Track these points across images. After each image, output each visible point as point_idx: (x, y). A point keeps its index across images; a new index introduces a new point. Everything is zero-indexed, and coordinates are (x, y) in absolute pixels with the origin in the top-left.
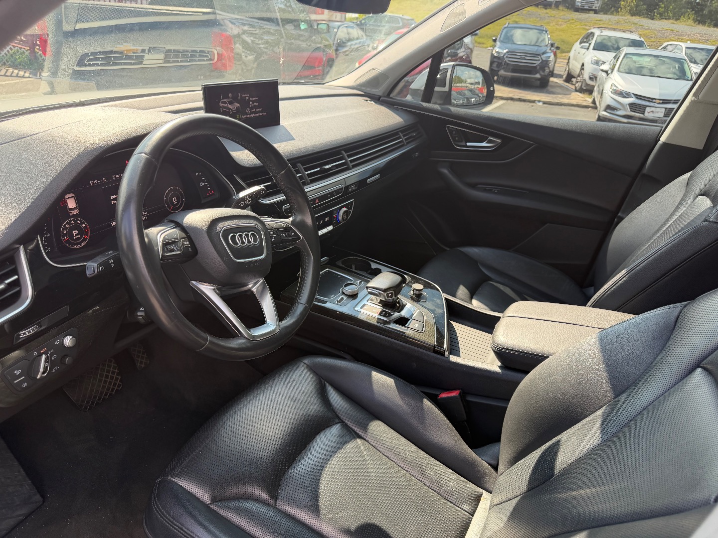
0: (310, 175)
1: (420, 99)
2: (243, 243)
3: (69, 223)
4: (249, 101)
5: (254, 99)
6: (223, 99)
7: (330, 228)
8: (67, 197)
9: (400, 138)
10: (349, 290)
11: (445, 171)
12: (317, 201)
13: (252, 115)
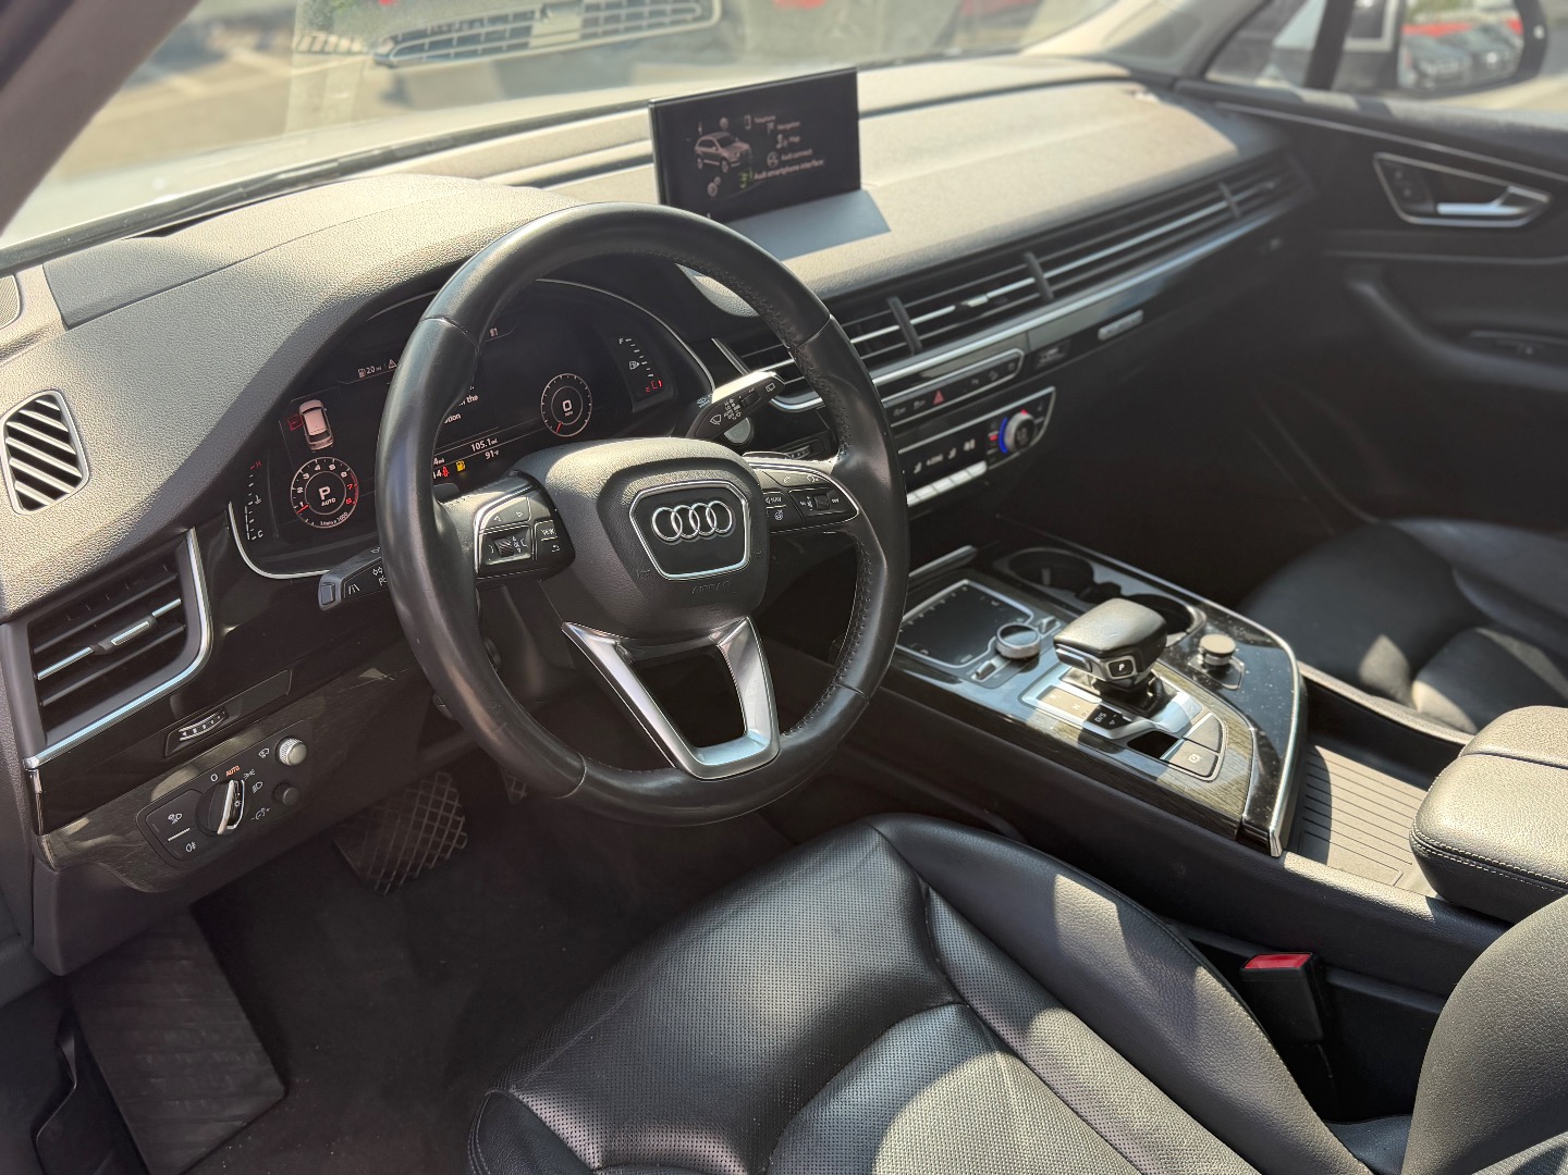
0: (921, 328)
1: (1301, 76)
2: (688, 529)
3: (310, 470)
4: (775, 132)
5: (789, 126)
6: (704, 133)
7: (978, 469)
8: (303, 408)
9: (1220, 199)
10: (1013, 644)
11: (1369, 290)
12: (939, 398)
13: (784, 171)
